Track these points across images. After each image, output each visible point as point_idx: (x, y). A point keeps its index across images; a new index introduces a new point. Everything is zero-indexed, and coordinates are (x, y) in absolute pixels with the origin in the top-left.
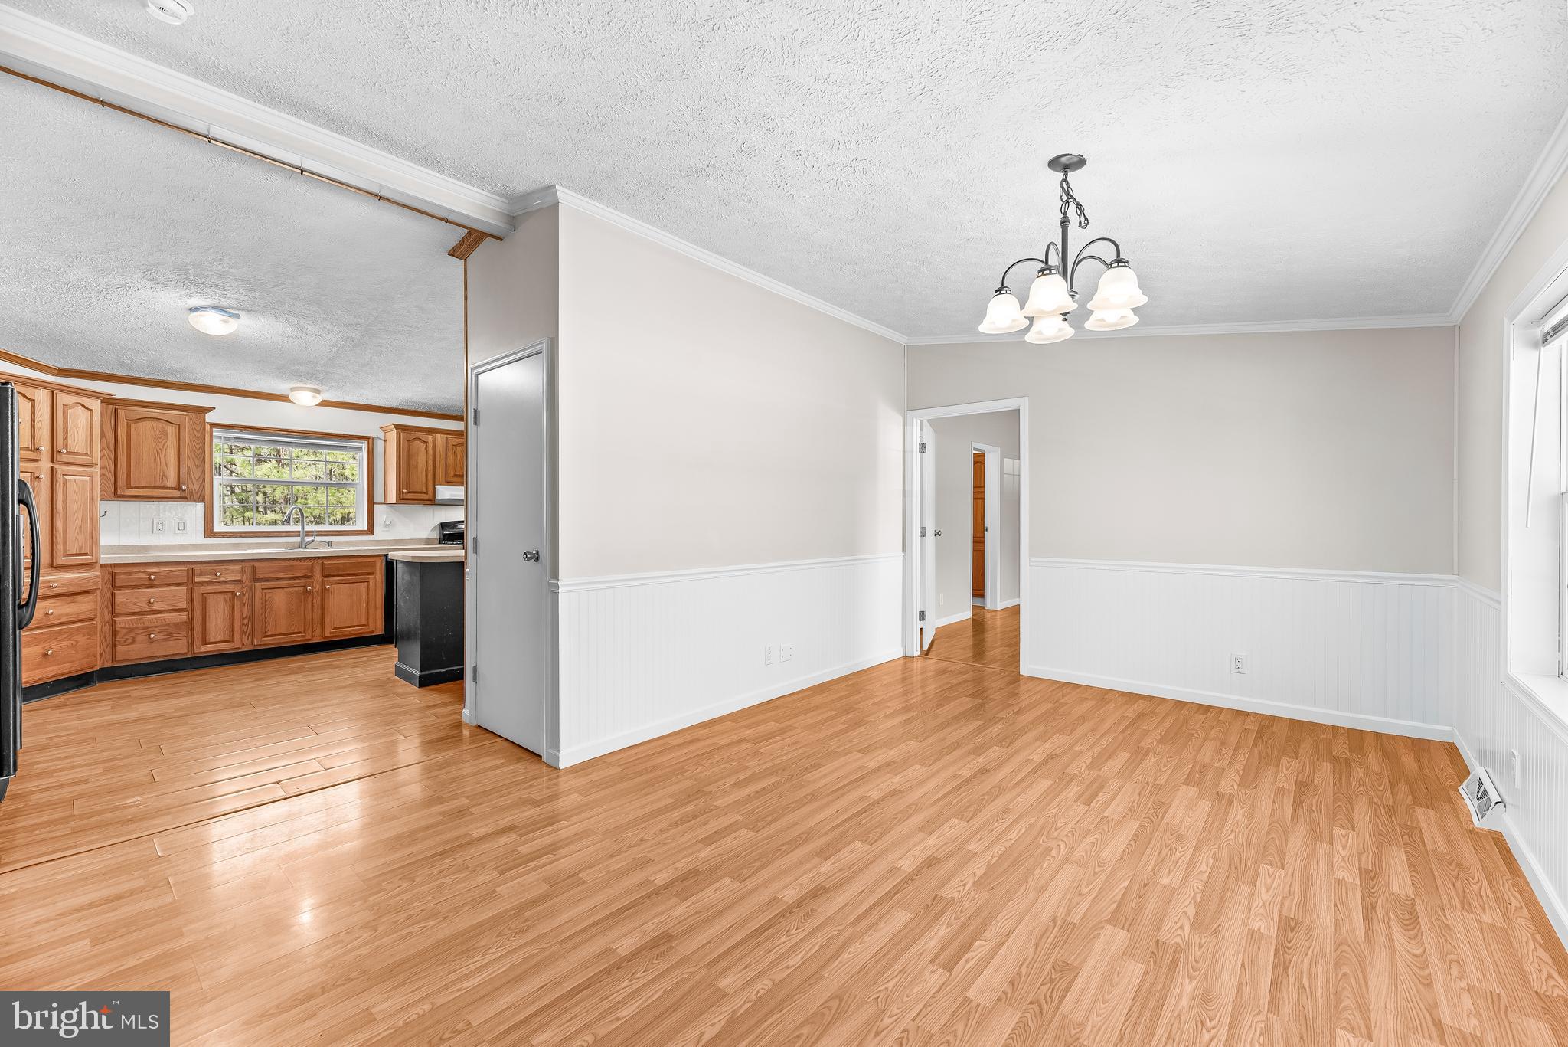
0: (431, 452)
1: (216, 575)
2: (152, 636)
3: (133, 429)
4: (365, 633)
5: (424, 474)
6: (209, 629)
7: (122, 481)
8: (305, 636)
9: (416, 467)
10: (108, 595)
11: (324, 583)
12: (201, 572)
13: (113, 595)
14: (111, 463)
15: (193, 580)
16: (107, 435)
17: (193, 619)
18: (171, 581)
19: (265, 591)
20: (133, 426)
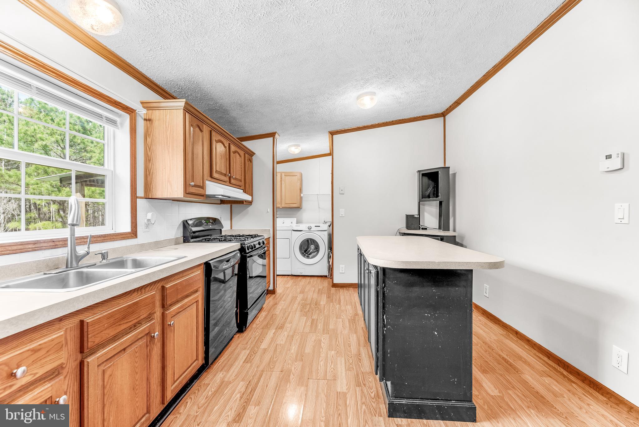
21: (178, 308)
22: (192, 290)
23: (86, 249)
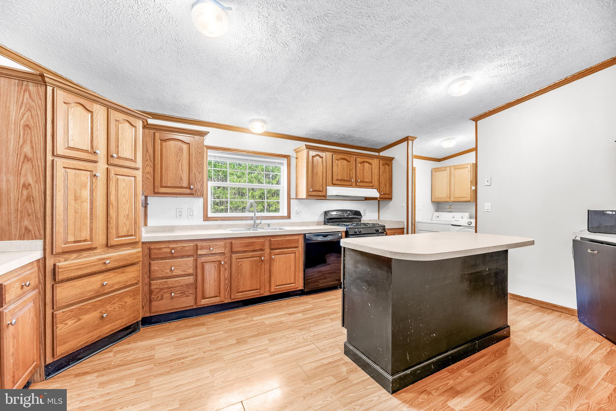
0: (324, 164)
1: (210, 249)
2: (173, 294)
3: (163, 146)
4: (293, 289)
5: (321, 178)
6: (206, 288)
7: (157, 184)
8: (260, 292)
9: (317, 174)
10: (147, 264)
11: (270, 254)
12: (202, 247)
13: (150, 264)
14: (152, 169)
15: (197, 253)
16: (149, 150)
17: (196, 281)
18: (184, 254)
19: (238, 260)
20: (164, 144)
21: (279, 252)
22: (290, 246)
23: (260, 222)
